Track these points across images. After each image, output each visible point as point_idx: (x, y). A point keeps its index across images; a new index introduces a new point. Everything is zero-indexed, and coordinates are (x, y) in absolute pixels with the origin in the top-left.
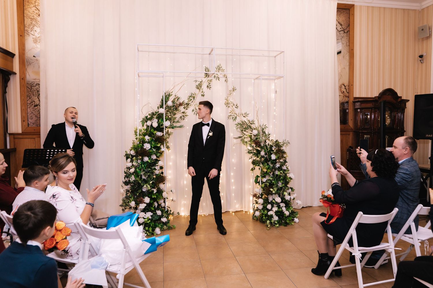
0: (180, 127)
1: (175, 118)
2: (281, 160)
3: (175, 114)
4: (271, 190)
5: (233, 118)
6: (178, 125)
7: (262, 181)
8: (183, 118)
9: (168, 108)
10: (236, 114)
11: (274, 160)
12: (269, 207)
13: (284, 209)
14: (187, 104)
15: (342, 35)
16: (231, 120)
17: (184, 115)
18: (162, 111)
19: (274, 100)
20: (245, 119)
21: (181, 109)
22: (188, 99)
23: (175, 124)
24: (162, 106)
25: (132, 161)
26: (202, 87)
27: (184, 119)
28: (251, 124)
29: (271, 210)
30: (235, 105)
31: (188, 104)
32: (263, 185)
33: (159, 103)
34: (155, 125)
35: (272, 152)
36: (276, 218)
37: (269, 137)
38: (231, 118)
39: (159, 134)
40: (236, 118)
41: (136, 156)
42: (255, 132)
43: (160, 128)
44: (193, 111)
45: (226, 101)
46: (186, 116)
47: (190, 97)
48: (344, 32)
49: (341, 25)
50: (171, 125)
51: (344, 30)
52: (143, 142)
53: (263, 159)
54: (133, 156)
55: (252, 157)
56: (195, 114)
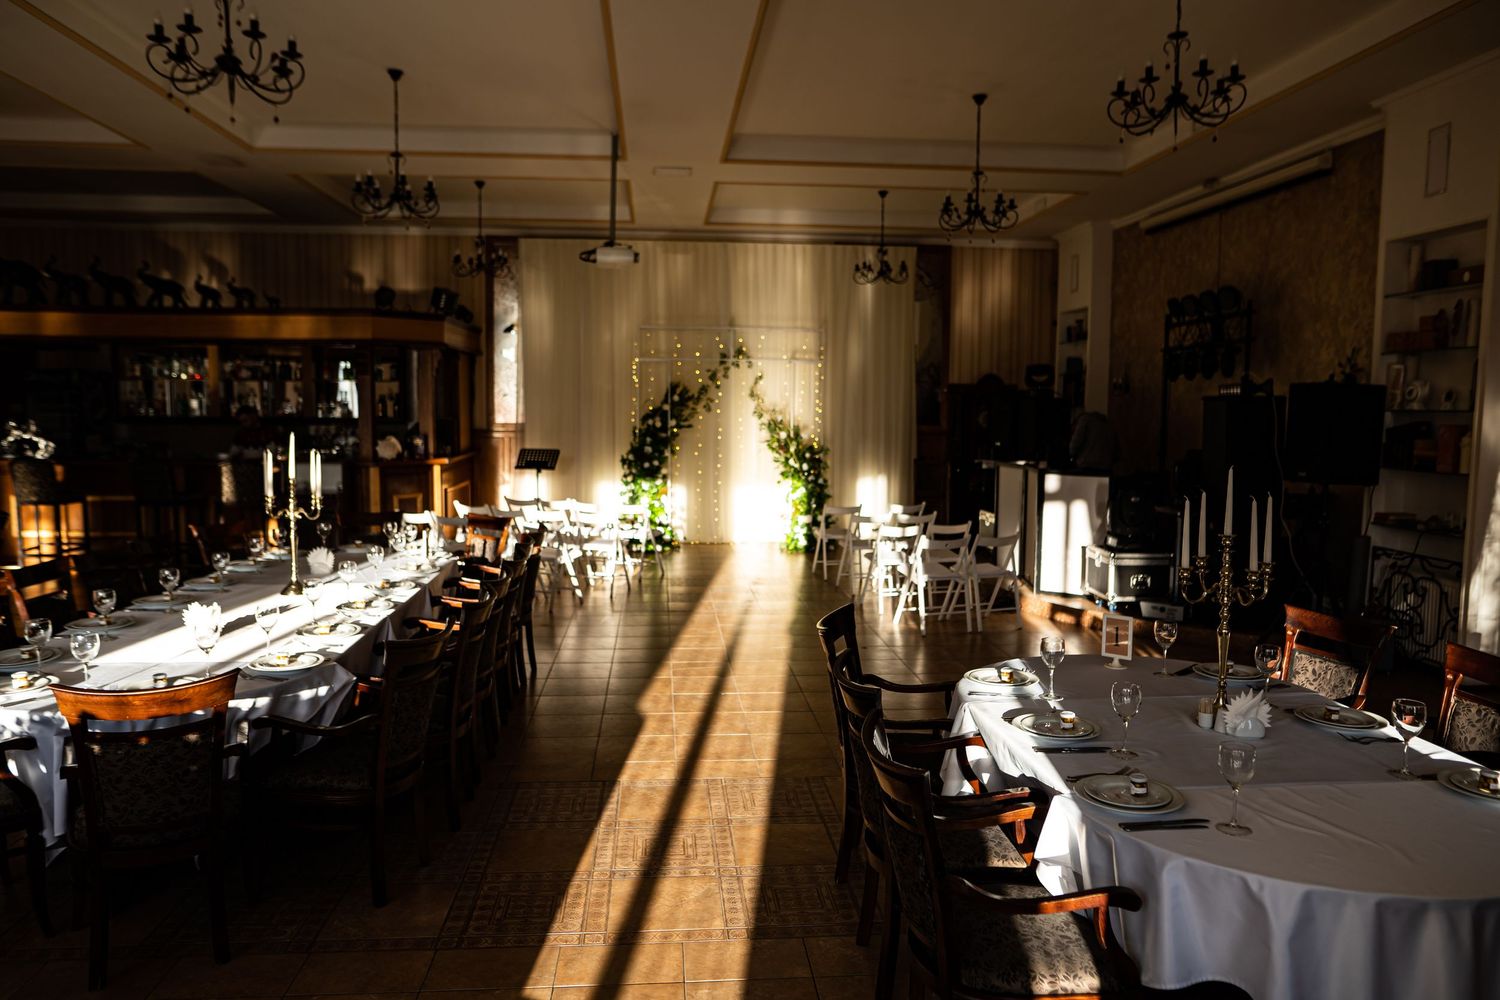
1: (684, 416)
3: (682, 411)
5: (759, 414)
6: (686, 424)
8: (692, 415)
9: (673, 404)
10: (763, 409)
12: (797, 529)
14: (696, 398)
17: (694, 412)
18: (667, 407)
20: (774, 417)
21: (691, 404)
23: (683, 423)
24: (665, 401)
25: (629, 467)
27: (694, 417)
28: (780, 423)
29: (799, 533)
33: (662, 397)
34: (658, 424)
36: (803, 543)
37: (802, 440)
39: (663, 435)
41: (635, 461)
42: (785, 434)
43: (664, 428)
46: (696, 412)
50: (677, 425)
52: (643, 444)
53: (793, 469)
54: (630, 462)
55: (779, 467)
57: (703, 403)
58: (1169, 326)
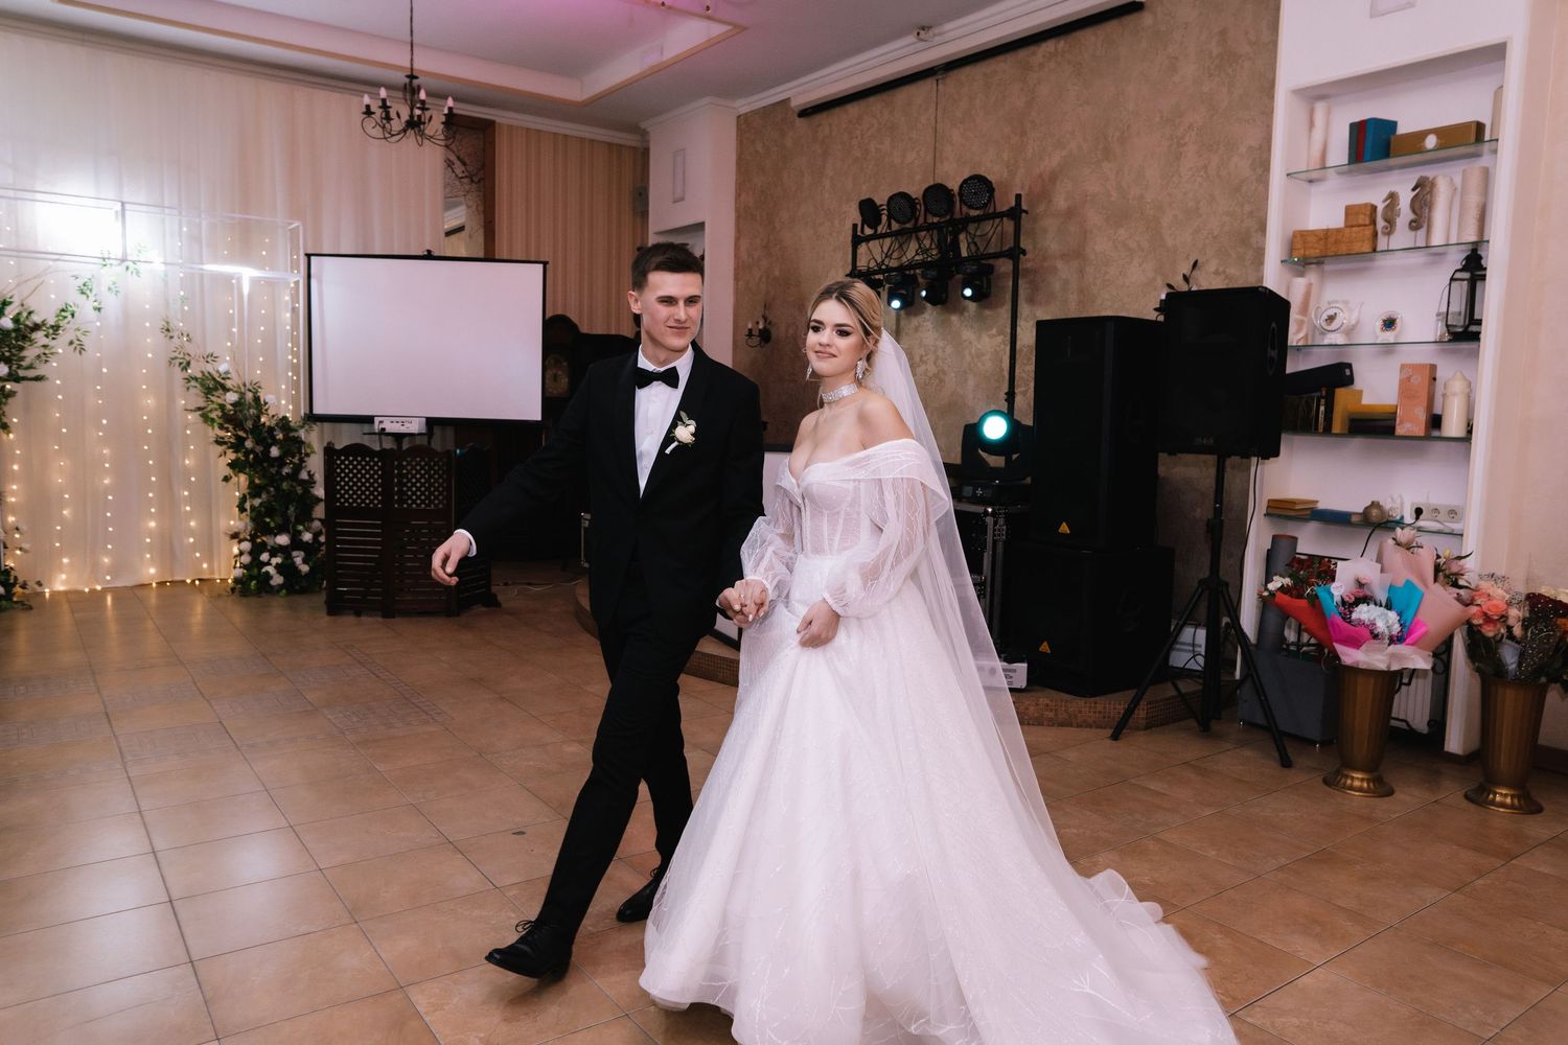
0: (38, 379)
1: (22, 359)
2: (296, 460)
3: (22, 349)
4: (268, 520)
5: (181, 364)
6: (31, 373)
7: (251, 507)
8: (44, 358)
10: (189, 355)
11: (276, 459)
12: (265, 557)
13: (298, 561)
14: (52, 327)
15: (467, 187)
16: (177, 369)
17: (47, 352)
19: (288, 327)
20: (209, 368)
21: (39, 336)
22: (57, 316)
23: (21, 373)
26: (94, 292)
27: (46, 361)
28: (223, 379)
29: (268, 564)
30: (185, 334)
31: (56, 328)
32: (254, 514)
35: (270, 441)
36: (277, 580)
37: (266, 410)
38: (177, 364)
40: (188, 363)
42: (232, 397)
44: (71, 343)
45: (164, 324)
46: (52, 354)
47: (63, 310)
48: (472, 181)
49: (464, 164)
50: (10, 374)
51: (470, 177)
53: (251, 456)
55: (225, 453)
56: (78, 351)
57: (64, 337)
58: (857, 241)
